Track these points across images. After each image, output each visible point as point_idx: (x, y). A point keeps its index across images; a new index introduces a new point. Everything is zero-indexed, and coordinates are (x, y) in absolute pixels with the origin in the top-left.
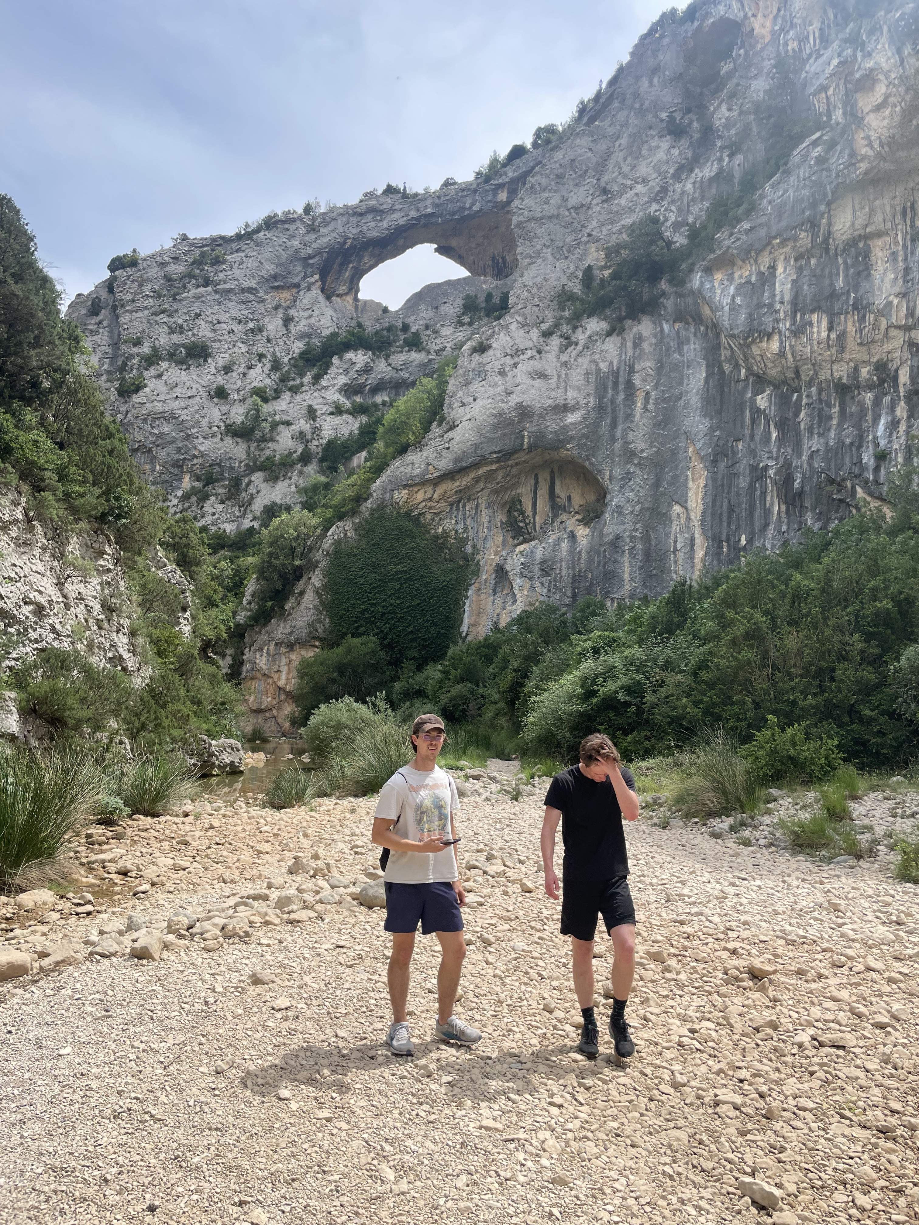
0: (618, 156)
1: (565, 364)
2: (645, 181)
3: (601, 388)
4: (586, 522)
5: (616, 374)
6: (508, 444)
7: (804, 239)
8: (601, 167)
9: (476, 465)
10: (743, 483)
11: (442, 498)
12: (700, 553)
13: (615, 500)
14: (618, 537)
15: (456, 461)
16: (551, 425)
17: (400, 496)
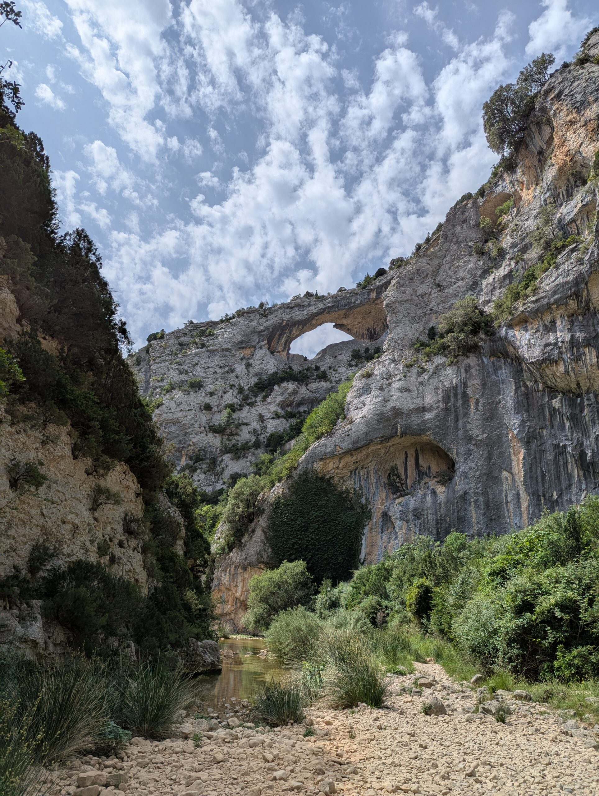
0: (445, 267)
1: (421, 383)
2: (463, 279)
3: (446, 398)
4: (443, 483)
5: (455, 388)
6: (388, 433)
7: (573, 304)
8: (436, 272)
9: (367, 445)
10: (550, 456)
11: (346, 466)
12: (525, 505)
13: (461, 467)
14: (465, 493)
15: (354, 443)
16: (415, 420)
17: (318, 466)
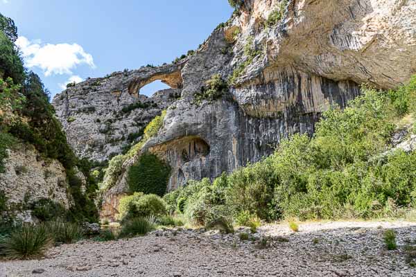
0: (209, 58)
1: (197, 112)
2: (216, 65)
3: (207, 119)
4: (205, 156)
5: (211, 114)
6: (182, 134)
7: (258, 80)
8: (205, 62)
9: (173, 140)
10: (247, 144)
11: (163, 149)
12: (236, 164)
13: (212, 149)
14: (214, 160)
15: (167, 139)
16: (194, 129)
17: (151, 150)
